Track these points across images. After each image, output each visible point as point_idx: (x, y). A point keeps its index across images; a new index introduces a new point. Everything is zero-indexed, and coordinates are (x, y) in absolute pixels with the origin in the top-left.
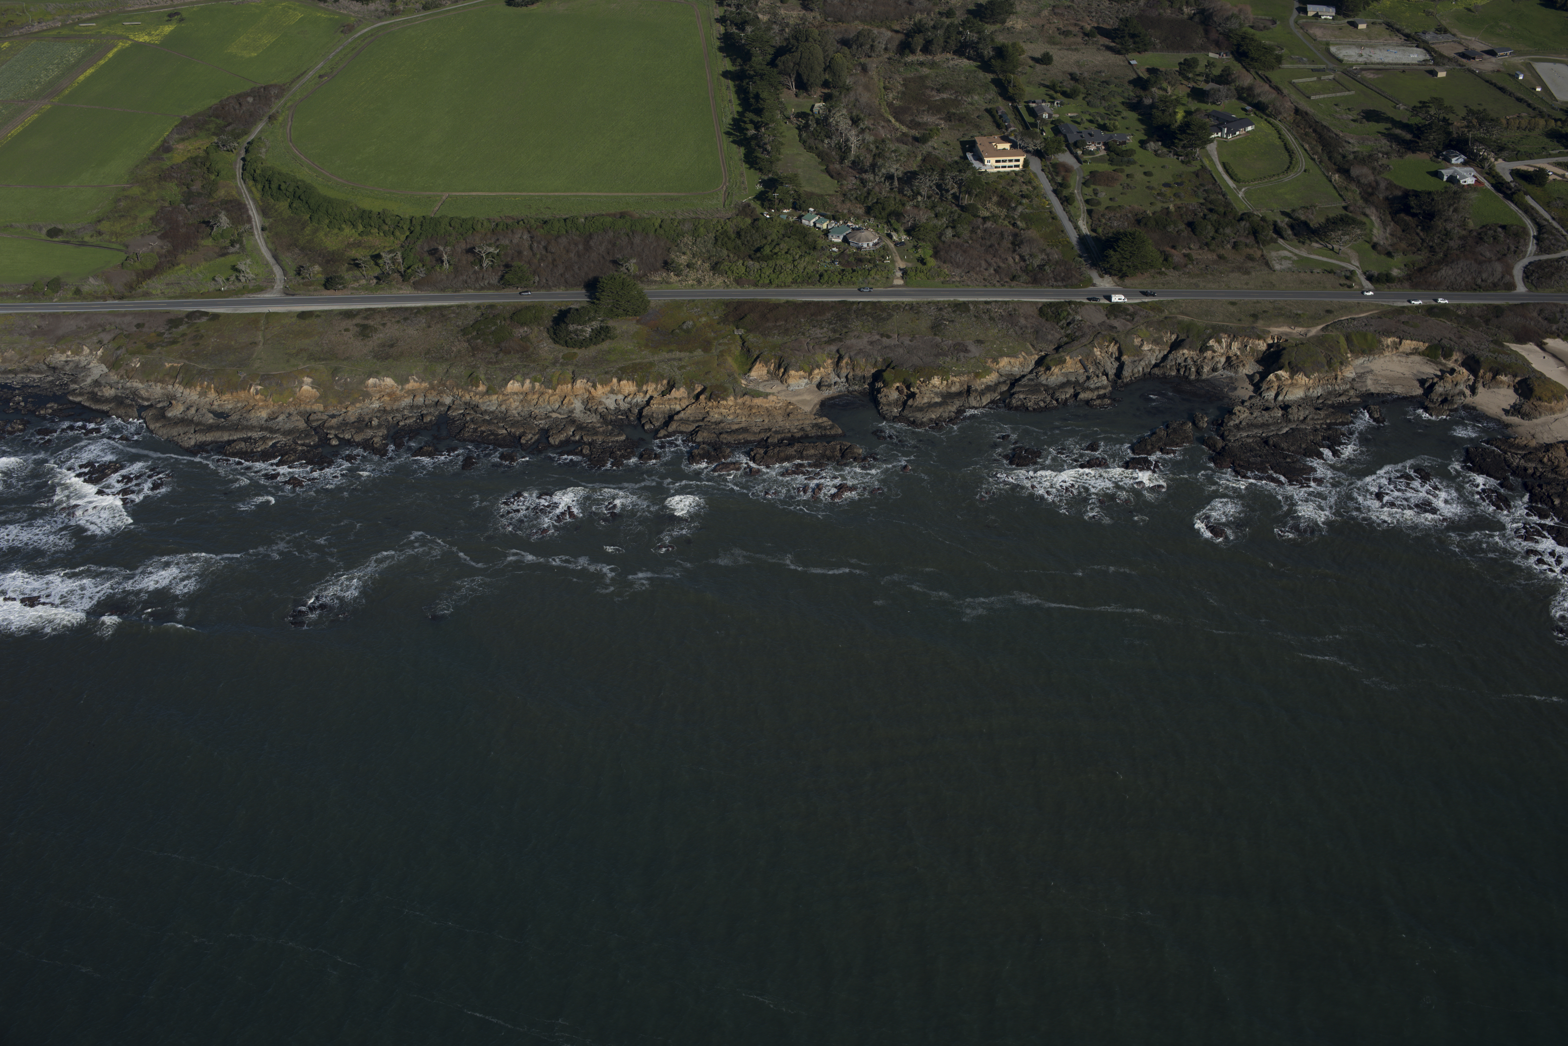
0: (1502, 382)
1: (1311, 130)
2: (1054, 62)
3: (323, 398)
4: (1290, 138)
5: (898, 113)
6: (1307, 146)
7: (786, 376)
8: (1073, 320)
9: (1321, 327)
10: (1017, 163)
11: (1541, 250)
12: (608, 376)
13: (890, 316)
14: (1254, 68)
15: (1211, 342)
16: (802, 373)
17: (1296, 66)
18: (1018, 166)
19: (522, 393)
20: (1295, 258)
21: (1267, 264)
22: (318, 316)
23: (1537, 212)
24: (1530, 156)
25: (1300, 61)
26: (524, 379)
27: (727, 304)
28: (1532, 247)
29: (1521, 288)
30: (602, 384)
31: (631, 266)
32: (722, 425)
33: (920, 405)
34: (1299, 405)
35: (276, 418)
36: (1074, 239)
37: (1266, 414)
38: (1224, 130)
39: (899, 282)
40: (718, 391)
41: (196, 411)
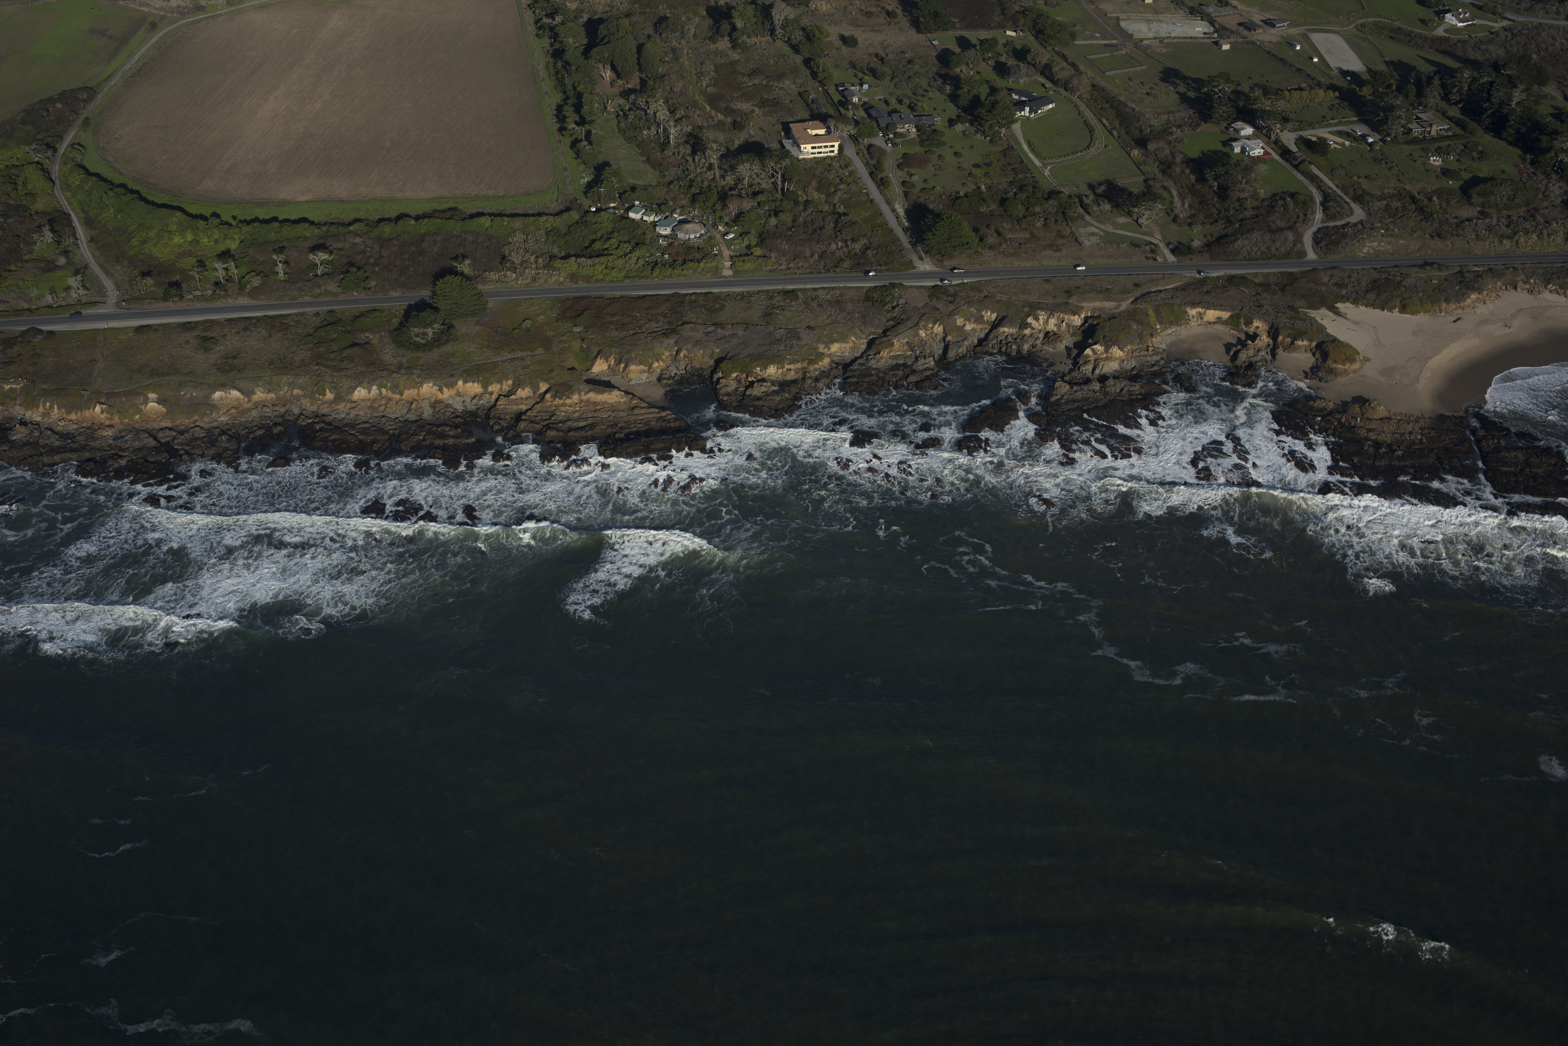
0: (1299, 347)
1: (1108, 106)
2: (860, 45)
3: (170, 414)
4: (1088, 114)
5: (713, 100)
6: (1105, 121)
7: (627, 371)
8: (898, 305)
9: (1131, 300)
10: (832, 149)
11: (1329, 215)
12: (453, 379)
13: (723, 307)
14: (1050, 45)
15: (1030, 320)
16: (642, 367)
17: (1088, 42)
18: (833, 152)
19: (369, 400)
20: (1102, 233)
21: (1076, 240)
22: (156, 330)
23: (1322, 181)
24: (1311, 126)
25: (1092, 37)
26: (371, 386)
27: (564, 301)
28: (1319, 215)
29: (1311, 255)
30: (448, 388)
31: (465, 267)
32: (569, 423)
33: (759, 394)
34: (1115, 377)
35: (123, 437)
36: (892, 222)
37: (1086, 388)
38: (1027, 109)
39: (727, 273)
40: (562, 389)
41: (41, 433)
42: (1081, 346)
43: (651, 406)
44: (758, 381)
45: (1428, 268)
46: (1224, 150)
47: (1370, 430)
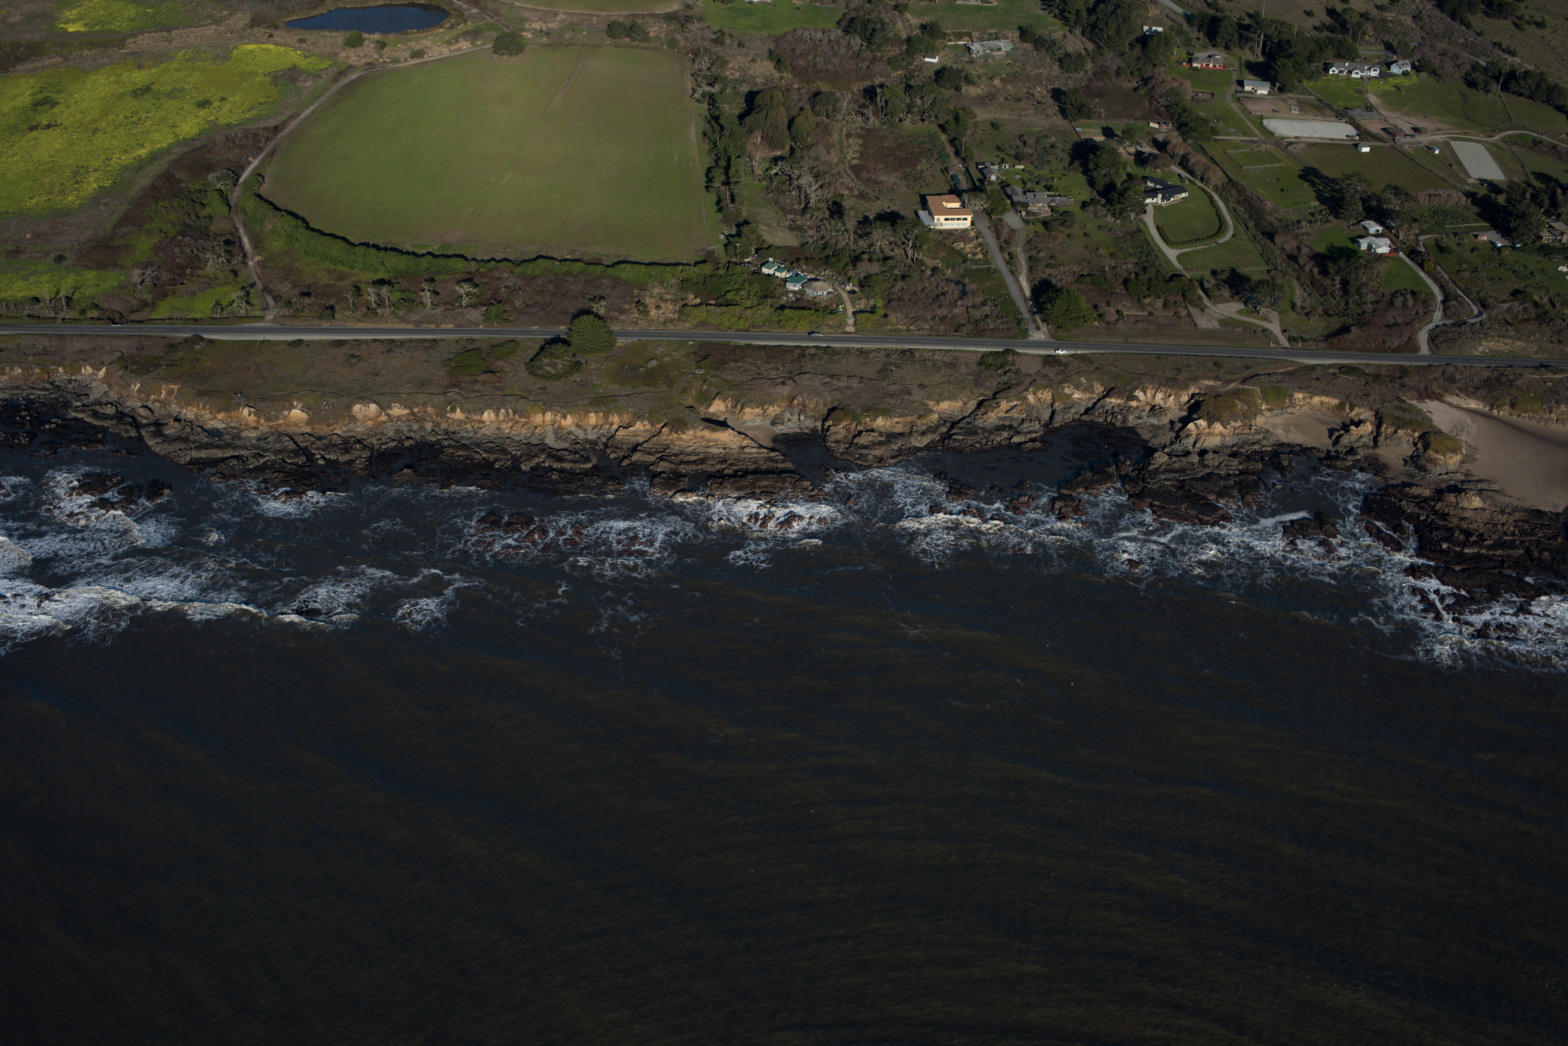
0: (1401, 436)
1: (1241, 199)
2: (1005, 127)
3: (311, 421)
4: (1221, 204)
5: (856, 171)
6: (1236, 214)
7: (742, 413)
8: (1010, 370)
9: (1239, 381)
10: (965, 222)
11: (1448, 313)
12: (577, 408)
13: (841, 360)
14: (1192, 137)
15: (1137, 393)
16: (757, 411)
17: (1229, 138)
18: (965, 224)
19: (496, 422)
20: (1219, 317)
21: (1192, 321)
22: (308, 346)
23: (1445, 281)
25: (1234, 133)
26: (499, 409)
28: (1438, 313)
29: (1425, 351)
30: (571, 416)
31: (600, 308)
32: (682, 456)
33: (866, 443)
34: (1215, 452)
35: (266, 438)
36: (1015, 294)
37: (1184, 460)
38: (1160, 196)
39: (850, 329)
40: (679, 425)
41: (192, 429)
42: (1185, 421)
43: (761, 446)
44: (867, 431)
45: (1543, 369)
46: (1350, 245)
47: (1462, 519)
